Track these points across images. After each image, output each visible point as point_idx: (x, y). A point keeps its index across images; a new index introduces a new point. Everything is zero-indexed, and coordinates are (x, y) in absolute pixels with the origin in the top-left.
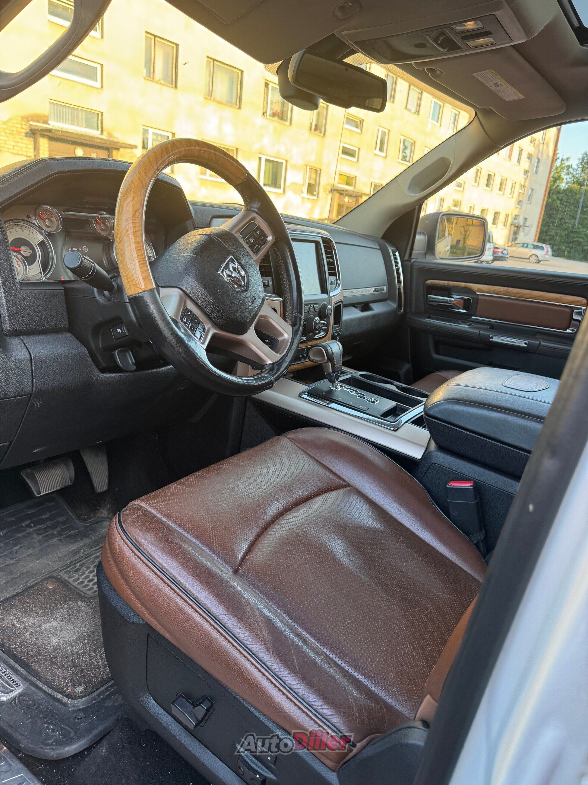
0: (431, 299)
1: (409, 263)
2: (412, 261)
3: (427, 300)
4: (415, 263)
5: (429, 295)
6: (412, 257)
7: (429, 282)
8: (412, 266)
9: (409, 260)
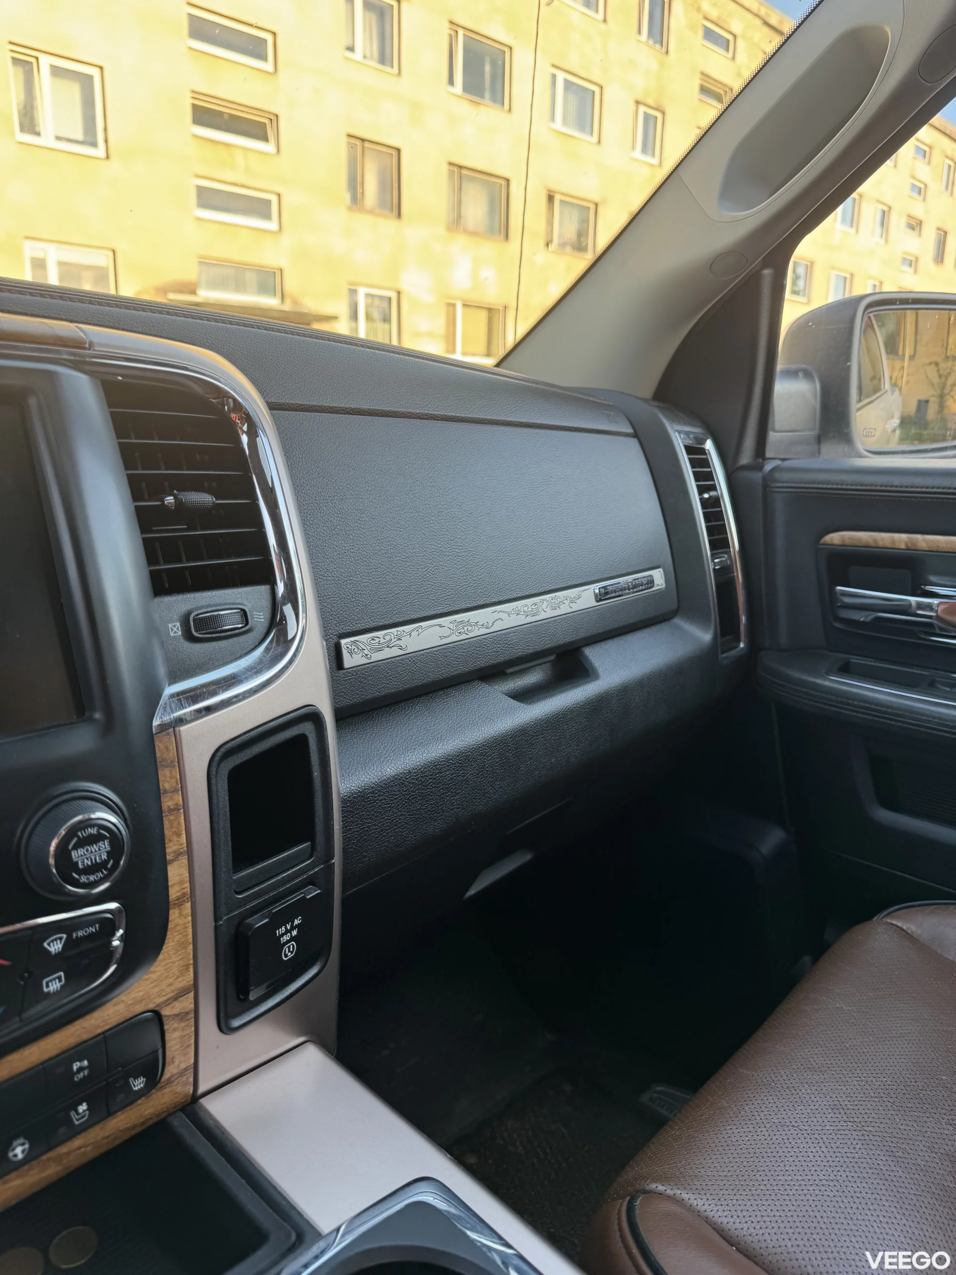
0: (847, 600)
1: (757, 476)
2: (768, 467)
3: (830, 603)
4: (777, 475)
5: (839, 588)
6: (768, 454)
7: (835, 538)
8: (767, 481)
9: (757, 466)
